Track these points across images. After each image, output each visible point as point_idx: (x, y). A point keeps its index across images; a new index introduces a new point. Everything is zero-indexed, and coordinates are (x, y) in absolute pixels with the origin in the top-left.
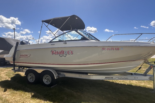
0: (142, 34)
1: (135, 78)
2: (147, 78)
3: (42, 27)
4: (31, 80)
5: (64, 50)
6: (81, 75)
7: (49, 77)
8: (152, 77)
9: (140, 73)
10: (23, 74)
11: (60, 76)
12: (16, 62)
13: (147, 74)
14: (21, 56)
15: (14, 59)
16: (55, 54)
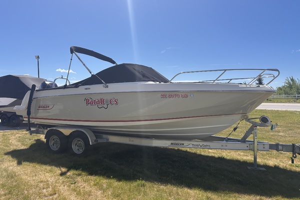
0: (225, 70)
1: (222, 146)
2: (244, 146)
3: (71, 59)
4: (55, 146)
5: (105, 97)
6: (132, 139)
7: (82, 142)
8: (252, 144)
9: (235, 138)
10: (42, 137)
11: (100, 141)
12: (32, 118)
13: (247, 139)
14: (39, 107)
15: (29, 113)
16: (91, 104)
